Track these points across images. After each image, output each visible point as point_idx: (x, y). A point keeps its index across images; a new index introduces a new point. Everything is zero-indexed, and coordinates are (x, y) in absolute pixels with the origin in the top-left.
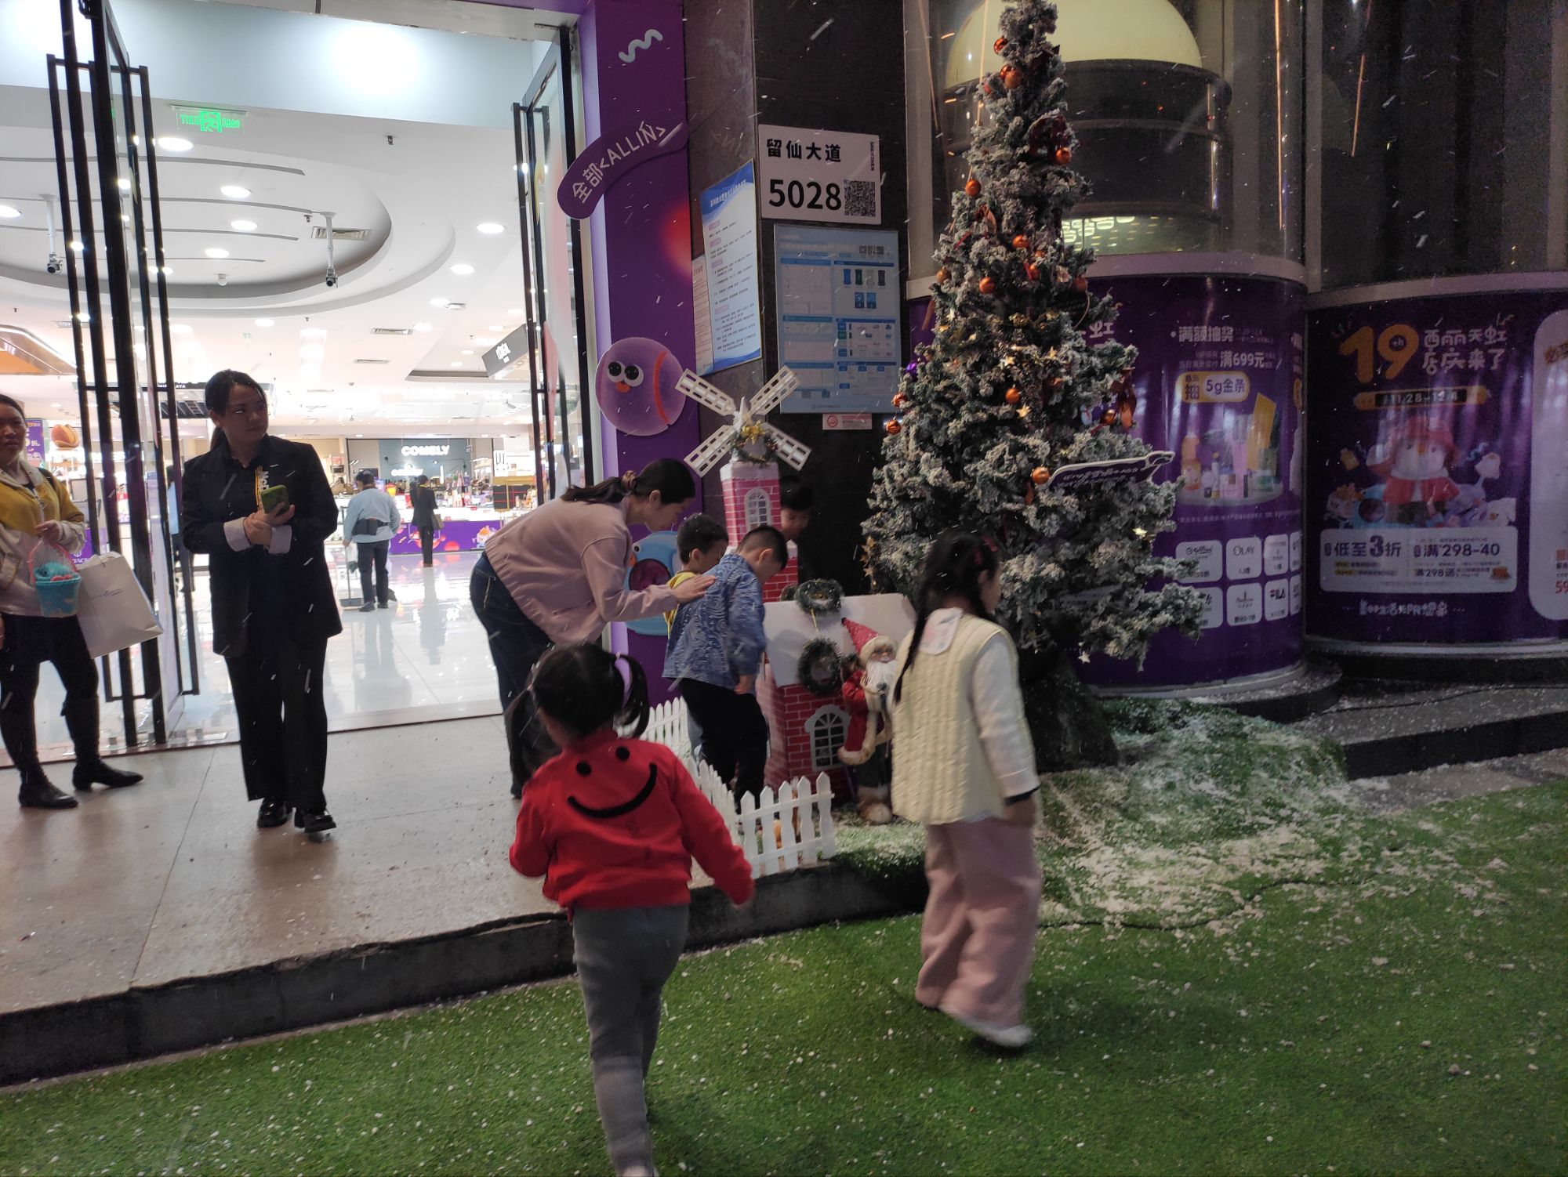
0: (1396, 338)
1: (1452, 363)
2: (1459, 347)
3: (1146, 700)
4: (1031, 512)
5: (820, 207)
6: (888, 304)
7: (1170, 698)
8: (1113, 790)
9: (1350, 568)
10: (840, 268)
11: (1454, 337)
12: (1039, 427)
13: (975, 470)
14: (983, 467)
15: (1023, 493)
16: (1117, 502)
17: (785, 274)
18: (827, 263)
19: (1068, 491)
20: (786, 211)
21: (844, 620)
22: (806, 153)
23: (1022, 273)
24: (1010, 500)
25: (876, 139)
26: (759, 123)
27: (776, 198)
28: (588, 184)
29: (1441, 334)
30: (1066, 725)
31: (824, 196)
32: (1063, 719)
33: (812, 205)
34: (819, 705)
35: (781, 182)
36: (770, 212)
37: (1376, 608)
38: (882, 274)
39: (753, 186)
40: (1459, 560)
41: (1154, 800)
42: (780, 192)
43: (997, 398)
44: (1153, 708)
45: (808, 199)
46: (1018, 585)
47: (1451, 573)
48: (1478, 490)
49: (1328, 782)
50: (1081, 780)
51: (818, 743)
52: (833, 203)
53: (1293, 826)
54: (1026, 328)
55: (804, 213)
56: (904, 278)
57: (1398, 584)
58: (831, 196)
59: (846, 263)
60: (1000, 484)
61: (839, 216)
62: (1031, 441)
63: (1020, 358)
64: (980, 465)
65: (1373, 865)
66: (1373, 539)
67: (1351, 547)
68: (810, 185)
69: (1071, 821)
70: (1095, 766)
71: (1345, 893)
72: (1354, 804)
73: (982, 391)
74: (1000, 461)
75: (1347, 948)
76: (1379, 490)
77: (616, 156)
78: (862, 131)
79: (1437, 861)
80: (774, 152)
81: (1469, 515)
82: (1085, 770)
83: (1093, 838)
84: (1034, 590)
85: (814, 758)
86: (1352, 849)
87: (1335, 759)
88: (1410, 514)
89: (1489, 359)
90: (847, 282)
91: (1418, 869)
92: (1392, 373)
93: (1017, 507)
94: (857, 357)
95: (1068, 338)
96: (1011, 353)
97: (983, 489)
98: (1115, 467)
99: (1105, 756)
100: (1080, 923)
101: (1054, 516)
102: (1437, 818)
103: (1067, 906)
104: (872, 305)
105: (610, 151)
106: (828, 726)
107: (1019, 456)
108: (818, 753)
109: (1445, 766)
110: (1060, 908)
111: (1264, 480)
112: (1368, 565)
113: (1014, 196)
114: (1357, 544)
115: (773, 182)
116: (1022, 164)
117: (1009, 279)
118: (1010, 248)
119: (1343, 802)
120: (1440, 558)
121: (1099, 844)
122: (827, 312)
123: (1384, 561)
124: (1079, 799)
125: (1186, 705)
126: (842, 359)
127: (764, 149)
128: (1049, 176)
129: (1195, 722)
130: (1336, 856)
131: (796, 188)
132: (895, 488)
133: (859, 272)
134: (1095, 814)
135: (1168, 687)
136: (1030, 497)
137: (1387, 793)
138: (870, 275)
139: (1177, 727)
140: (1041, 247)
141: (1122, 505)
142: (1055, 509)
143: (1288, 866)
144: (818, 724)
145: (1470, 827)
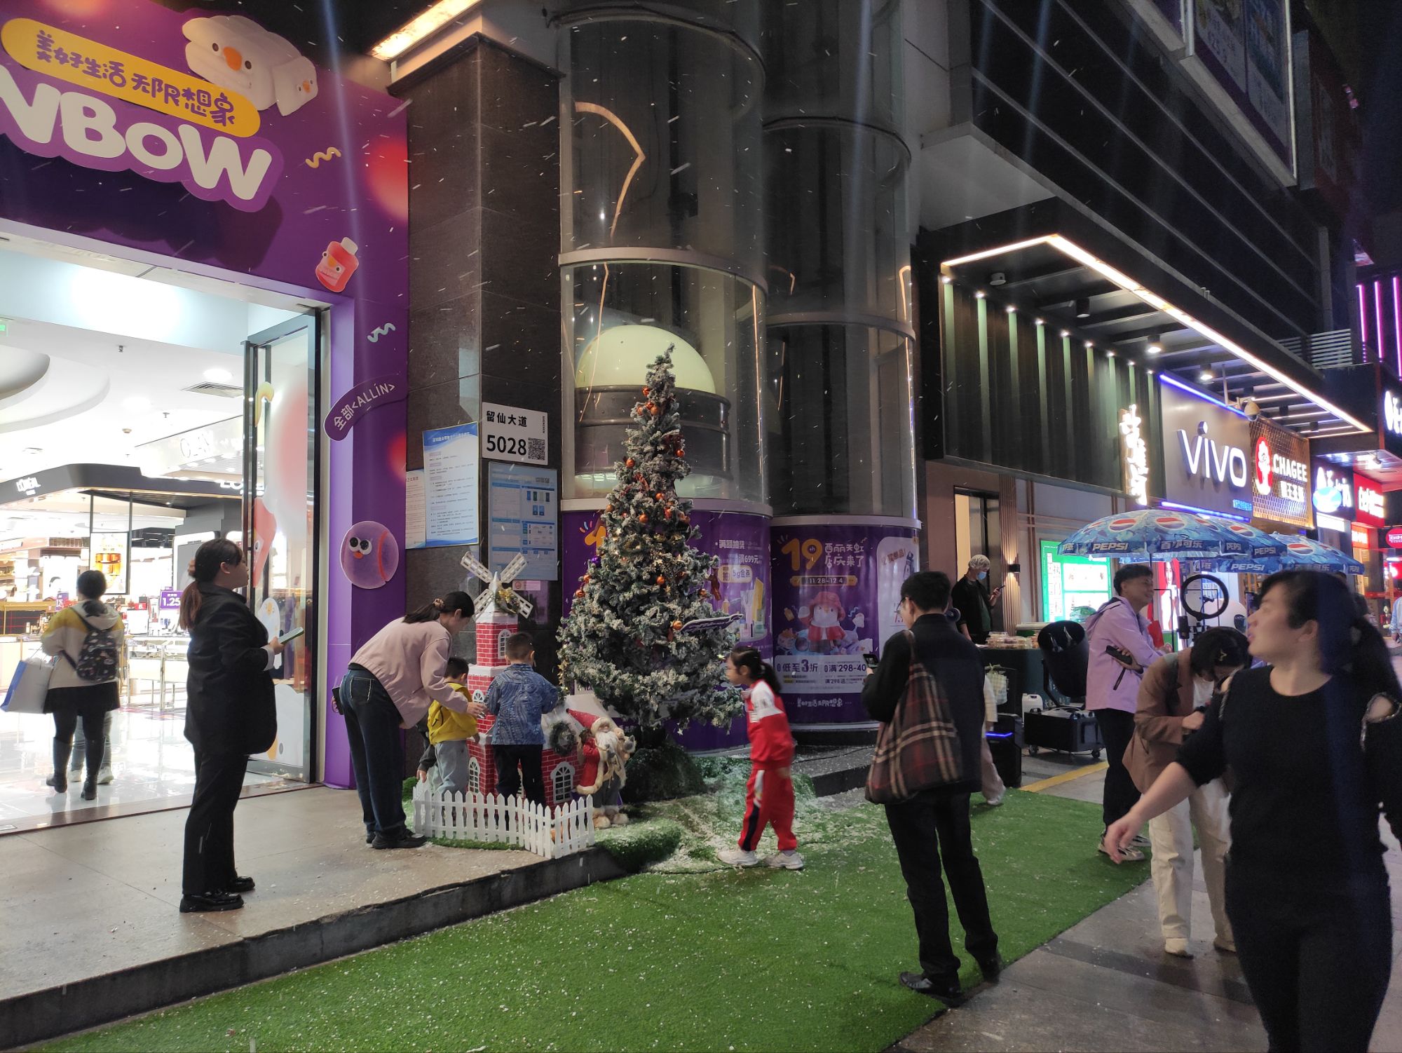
0: (811, 546)
1: (839, 562)
2: (842, 554)
3: (708, 758)
4: (673, 645)
5: (515, 453)
6: (551, 516)
7: (721, 756)
8: (711, 806)
9: (792, 679)
10: (525, 490)
11: (839, 548)
12: (675, 599)
13: (640, 621)
14: (645, 619)
15: (666, 635)
16: (715, 640)
17: (495, 493)
18: (518, 487)
19: (691, 634)
20: (496, 455)
21: (567, 711)
22: (508, 420)
23: (663, 512)
24: (660, 639)
25: (546, 415)
26: (483, 401)
27: (491, 446)
28: (344, 418)
29: (833, 546)
30: (680, 770)
31: (517, 446)
32: (679, 767)
33: (510, 452)
34: (558, 762)
35: (494, 437)
36: (487, 454)
37: (806, 703)
38: (548, 495)
39: (477, 437)
40: (847, 673)
41: (731, 810)
42: (495, 443)
43: (652, 581)
44: (713, 762)
45: (508, 448)
46: (669, 687)
47: (843, 681)
48: (854, 633)
49: (808, 798)
50: (694, 802)
51: (557, 786)
52: (522, 451)
53: (799, 819)
54: (664, 543)
55: (506, 456)
56: (560, 497)
57: (817, 688)
58: (521, 447)
59: (529, 487)
60: (653, 629)
61: (523, 459)
62: (672, 606)
63: (665, 560)
64: (642, 618)
65: (843, 832)
66: (803, 661)
67: (791, 666)
68: (509, 439)
69: (695, 823)
70: (697, 794)
71: (836, 845)
72: (822, 808)
73: (644, 577)
74: (654, 616)
75: (846, 865)
76: (804, 633)
77: (363, 401)
78: (539, 410)
79: (870, 829)
80: (490, 419)
81: (851, 648)
82: (693, 797)
83: (709, 832)
84: (676, 689)
85: (555, 795)
86: (830, 827)
87: (809, 785)
88: (821, 647)
89: (856, 561)
90: (529, 499)
91: (863, 832)
92: (809, 566)
93: (663, 642)
94: (533, 545)
95: (686, 550)
96: (660, 557)
97: (645, 632)
98: (714, 621)
99: (702, 789)
100: (723, 869)
101: (684, 648)
102: (862, 811)
103: (713, 862)
104: (542, 514)
105: (359, 398)
106: (563, 775)
107: (665, 614)
108: (557, 792)
109: (856, 789)
110: (710, 863)
111: (759, 627)
112: (800, 677)
113: (657, 472)
114: (794, 665)
115: (490, 437)
116: (660, 455)
117: (656, 516)
118: (656, 500)
119: (817, 807)
120: (838, 673)
121: (712, 834)
122: (517, 517)
123: (810, 675)
124: (695, 811)
125: (730, 760)
126: (525, 546)
127: (485, 417)
128: (673, 462)
129: (736, 769)
130: (824, 829)
131: (502, 441)
132: (587, 630)
133: (535, 493)
134: (706, 819)
135: (716, 750)
136: (670, 637)
137: (835, 803)
138: (541, 494)
139: (727, 773)
140: (670, 500)
141: (718, 642)
142: (685, 644)
143: (805, 836)
144: (558, 774)
145: (878, 814)
